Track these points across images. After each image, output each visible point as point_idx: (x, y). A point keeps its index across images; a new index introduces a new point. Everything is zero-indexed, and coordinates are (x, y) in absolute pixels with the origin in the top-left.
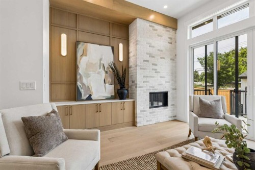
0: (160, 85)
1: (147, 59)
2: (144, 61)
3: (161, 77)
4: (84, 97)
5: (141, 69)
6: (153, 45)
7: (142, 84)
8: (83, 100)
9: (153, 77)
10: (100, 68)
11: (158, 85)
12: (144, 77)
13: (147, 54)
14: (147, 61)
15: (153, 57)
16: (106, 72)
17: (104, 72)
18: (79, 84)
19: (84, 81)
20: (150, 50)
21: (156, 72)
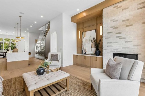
0: (125, 48)
1: (111, 31)
2: (108, 33)
3: (126, 42)
4: (84, 53)
5: (106, 38)
6: (116, 19)
7: (107, 48)
8: (83, 54)
9: (117, 42)
10: (90, 41)
11: (123, 48)
12: (108, 43)
13: (111, 27)
14: (111, 32)
15: (118, 28)
16: (92, 42)
17: (91, 42)
18: (82, 48)
19: (84, 47)
20: (114, 24)
21: (119, 39)
